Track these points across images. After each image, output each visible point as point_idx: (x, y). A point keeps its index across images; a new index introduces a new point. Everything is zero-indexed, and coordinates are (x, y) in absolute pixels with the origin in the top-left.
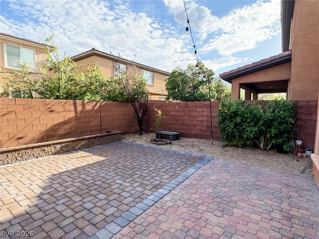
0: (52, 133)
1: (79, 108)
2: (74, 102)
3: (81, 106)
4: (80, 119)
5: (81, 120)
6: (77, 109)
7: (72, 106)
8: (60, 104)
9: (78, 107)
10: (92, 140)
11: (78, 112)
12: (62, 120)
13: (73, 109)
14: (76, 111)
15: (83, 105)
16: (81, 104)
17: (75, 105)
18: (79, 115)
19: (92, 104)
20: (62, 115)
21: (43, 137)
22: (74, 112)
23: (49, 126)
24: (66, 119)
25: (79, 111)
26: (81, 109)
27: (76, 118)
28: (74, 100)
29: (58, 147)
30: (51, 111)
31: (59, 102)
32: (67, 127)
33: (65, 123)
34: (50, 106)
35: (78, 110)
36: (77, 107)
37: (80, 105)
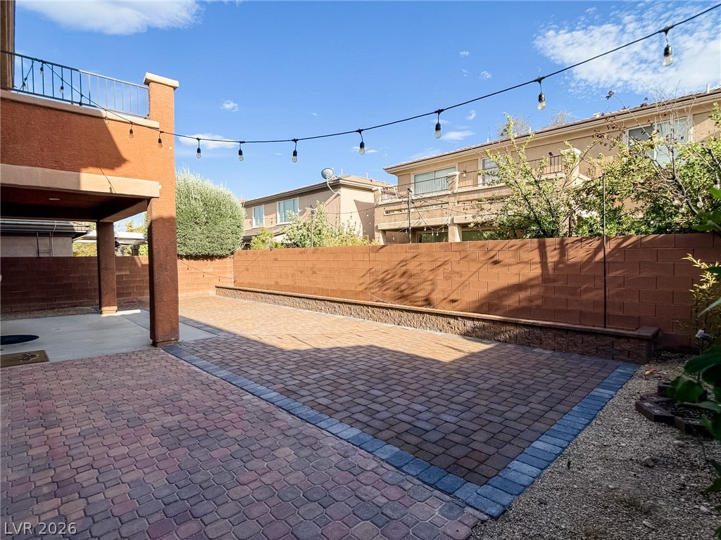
0: (496, 302)
1: (553, 257)
2: (539, 241)
3: (557, 252)
4: (555, 281)
5: (556, 285)
6: (546, 258)
7: (537, 252)
8: (512, 248)
9: (549, 254)
10: (538, 332)
11: (549, 264)
12: (514, 280)
13: (537, 259)
14: (544, 263)
15: (563, 248)
16: (557, 247)
17: (542, 249)
18: (551, 271)
19: (587, 246)
20: (515, 269)
21: (482, 305)
22: (539, 266)
23: (492, 288)
24: (522, 279)
25: (551, 262)
26: (556, 259)
27: (545, 278)
28: (541, 239)
29: (469, 324)
30: (496, 263)
31: (510, 244)
32: (523, 295)
33: (519, 287)
34: (492, 253)
35: (549, 260)
36: (546, 255)
37: (555, 249)
